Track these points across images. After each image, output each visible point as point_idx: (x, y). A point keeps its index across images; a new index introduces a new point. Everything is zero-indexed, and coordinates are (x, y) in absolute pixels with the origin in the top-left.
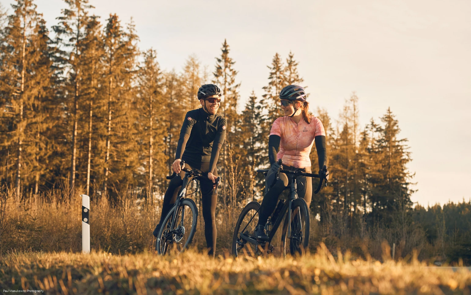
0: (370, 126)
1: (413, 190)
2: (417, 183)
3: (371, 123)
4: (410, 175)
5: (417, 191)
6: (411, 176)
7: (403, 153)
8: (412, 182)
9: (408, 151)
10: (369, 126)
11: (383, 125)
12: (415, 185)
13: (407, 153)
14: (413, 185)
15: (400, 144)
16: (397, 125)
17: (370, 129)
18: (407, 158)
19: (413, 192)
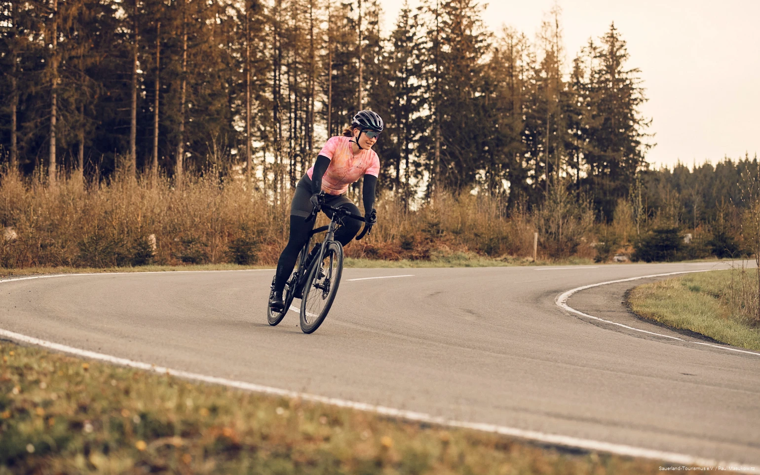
0: (588, 50)
1: (649, 144)
2: (654, 135)
3: (589, 45)
4: (646, 122)
5: (655, 145)
6: (646, 124)
7: (633, 89)
8: (647, 133)
9: (641, 86)
10: (585, 49)
11: (606, 48)
12: (652, 137)
13: (639, 90)
14: (649, 137)
15: (629, 76)
16: (624, 48)
17: (588, 53)
18: (640, 96)
19: (650, 146)
